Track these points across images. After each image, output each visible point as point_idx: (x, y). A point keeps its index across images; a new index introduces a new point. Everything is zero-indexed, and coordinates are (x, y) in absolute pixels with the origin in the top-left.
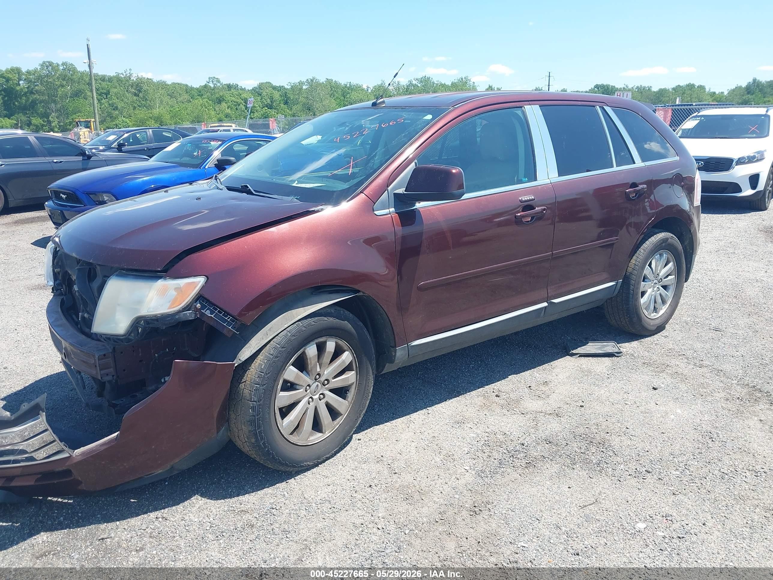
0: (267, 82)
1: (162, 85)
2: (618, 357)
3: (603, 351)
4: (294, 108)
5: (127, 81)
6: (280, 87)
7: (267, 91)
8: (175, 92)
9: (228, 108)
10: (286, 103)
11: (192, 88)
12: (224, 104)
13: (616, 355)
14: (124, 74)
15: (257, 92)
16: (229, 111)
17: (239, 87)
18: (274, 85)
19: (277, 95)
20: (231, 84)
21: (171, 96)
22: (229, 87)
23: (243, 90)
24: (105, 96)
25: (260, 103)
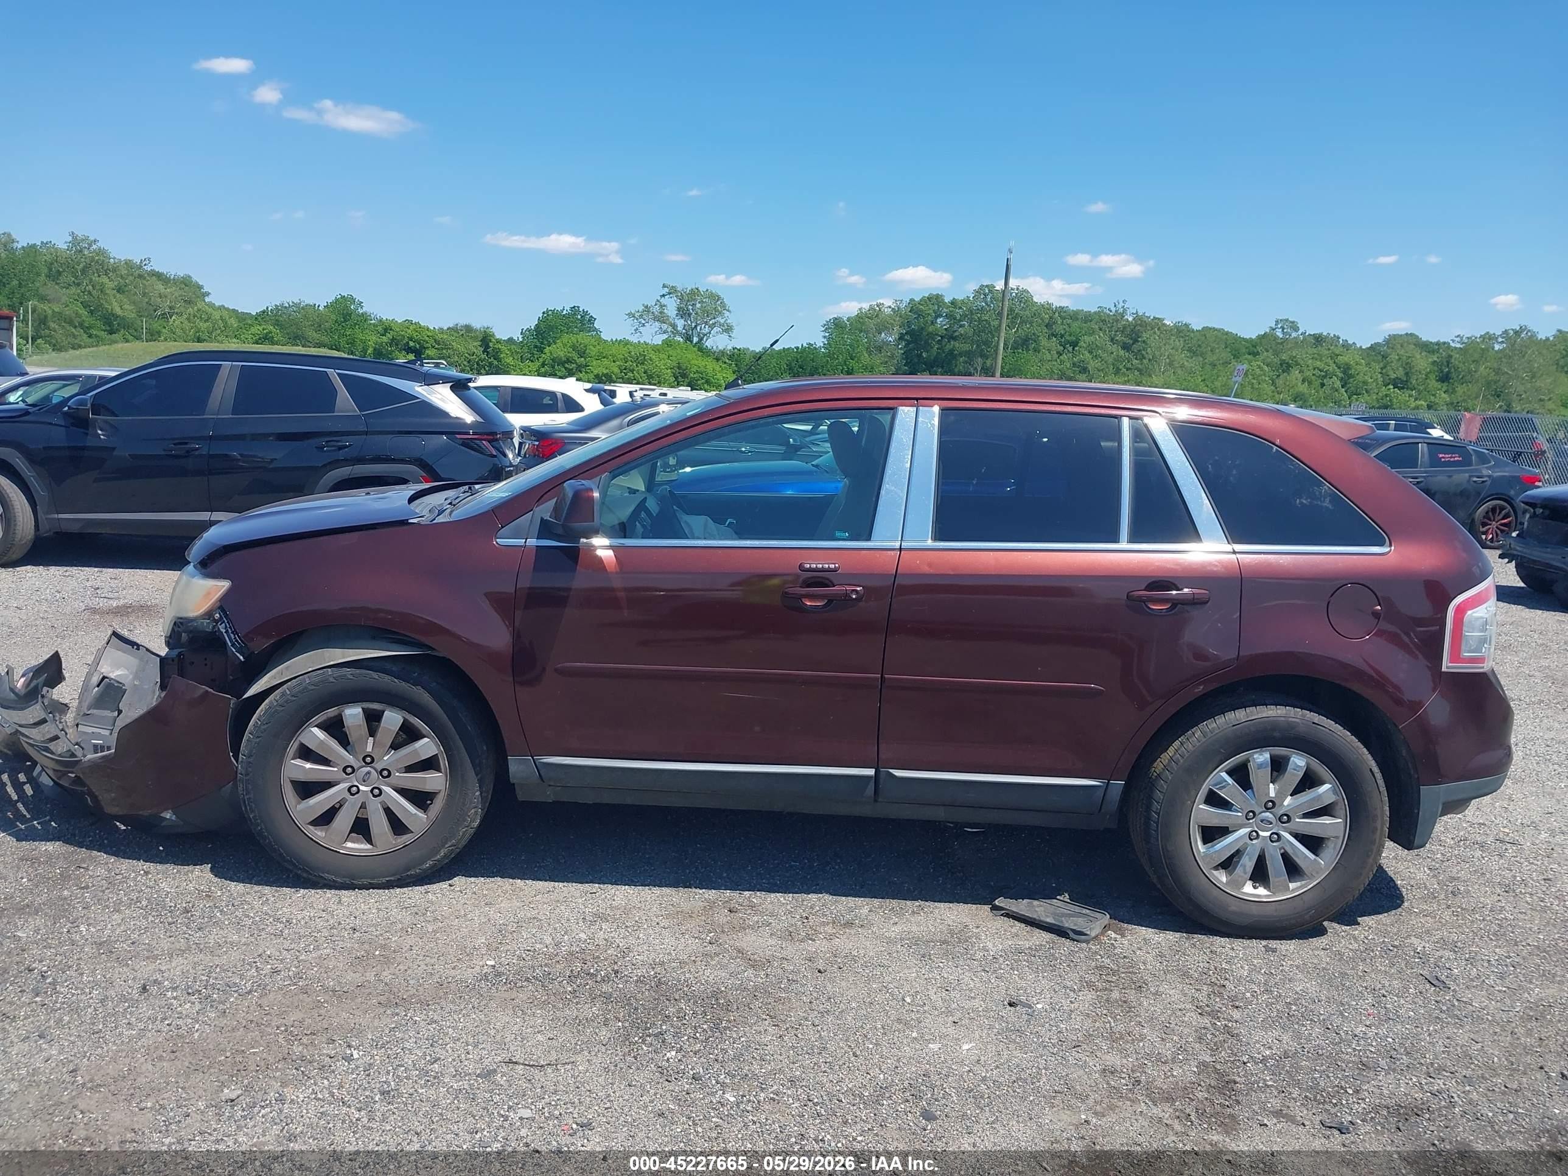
0: (1407, 334)
1: (1182, 331)
2: (1074, 940)
3: (1059, 921)
4: (1460, 390)
5: (1117, 321)
6: (1438, 344)
7: (1402, 352)
8: (1204, 345)
9: (1303, 381)
10: (1444, 378)
11: (1236, 339)
12: (1295, 373)
13: (1072, 935)
14: (1113, 309)
15: (1377, 353)
16: (1303, 388)
17: (1341, 340)
18: (1424, 339)
19: (1422, 363)
20: (1325, 334)
21: (1193, 352)
22: (1318, 339)
23: (1346, 346)
24: (1070, 349)
25: (1380, 376)
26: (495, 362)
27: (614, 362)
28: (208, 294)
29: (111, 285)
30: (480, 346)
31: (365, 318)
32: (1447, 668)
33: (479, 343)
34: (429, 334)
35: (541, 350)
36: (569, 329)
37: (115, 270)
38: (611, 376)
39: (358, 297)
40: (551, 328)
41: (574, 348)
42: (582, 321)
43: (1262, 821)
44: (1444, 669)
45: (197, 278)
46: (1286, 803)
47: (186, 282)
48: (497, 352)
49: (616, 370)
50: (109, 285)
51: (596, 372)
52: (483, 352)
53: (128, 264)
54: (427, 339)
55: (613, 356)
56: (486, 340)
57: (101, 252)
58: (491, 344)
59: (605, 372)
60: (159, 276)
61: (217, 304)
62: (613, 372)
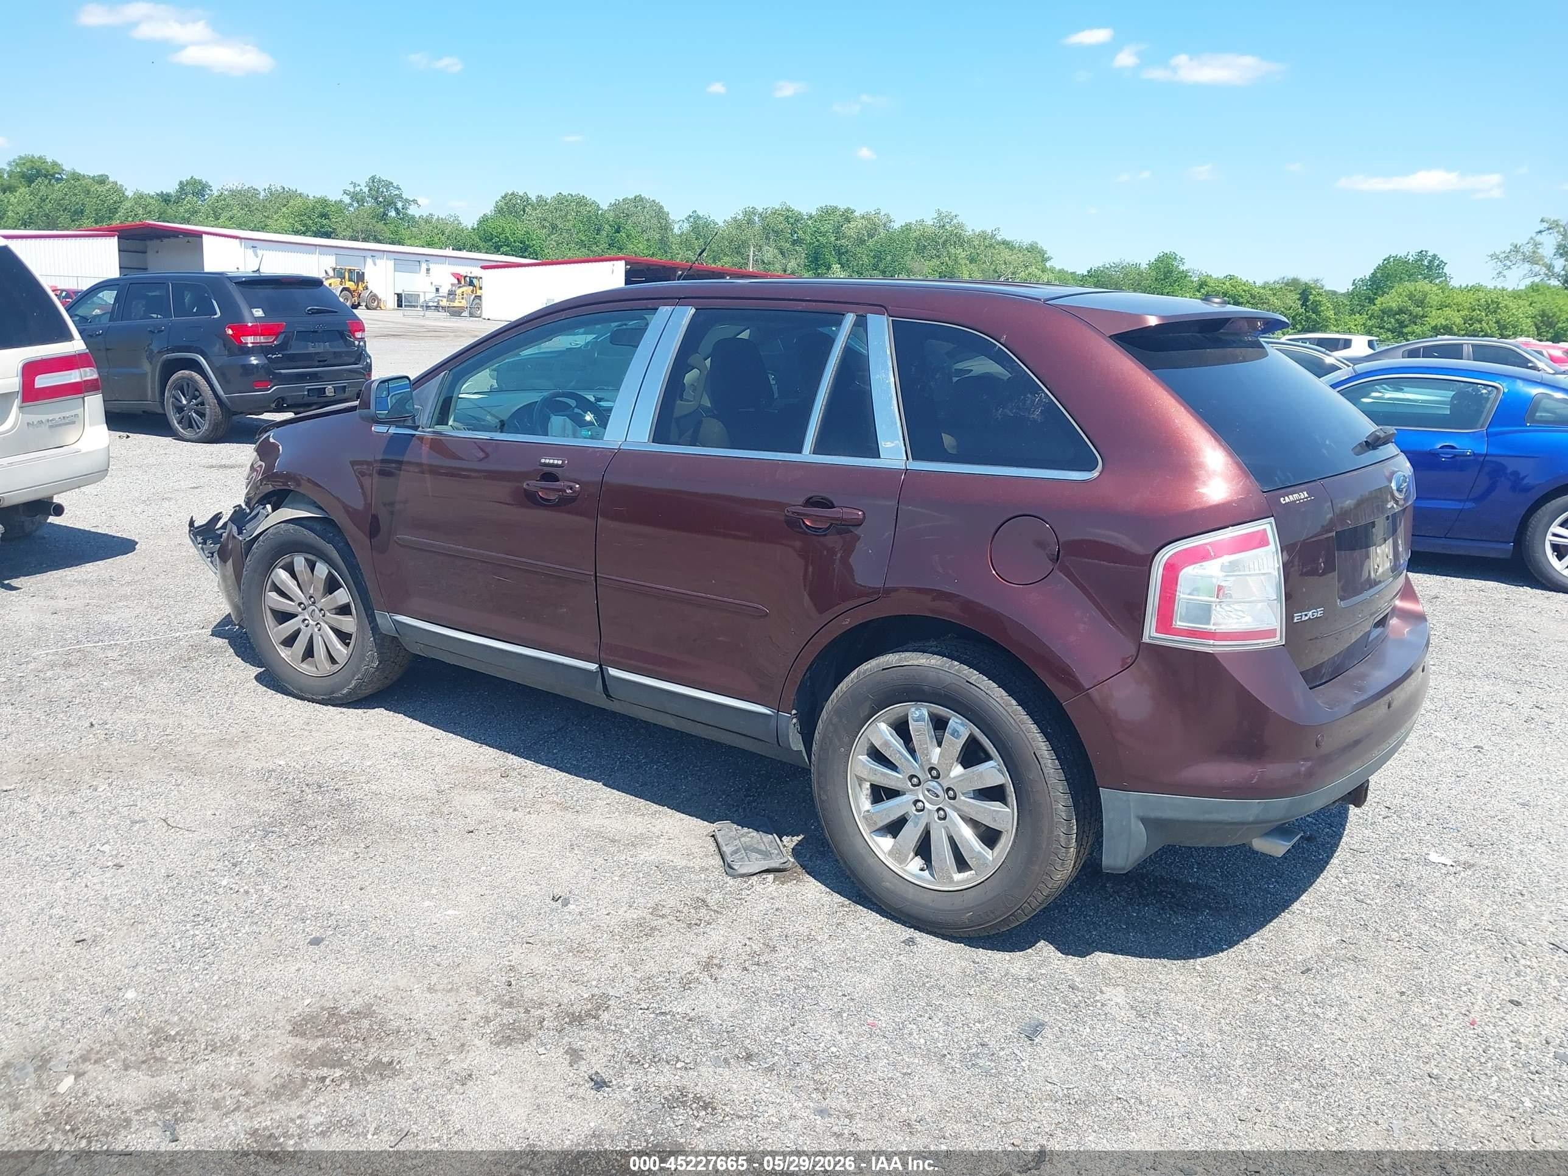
26: (1314, 316)
27: (1458, 311)
28: (1049, 259)
29: (963, 255)
30: (1299, 299)
31: (1184, 275)
32: (1150, 637)
33: (1298, 296)
34: (1246, 288)
35: (1372, 301)
36: (1411, 277)
37: (969, 241)
38: (1451, 329)
39: (1180, 254)
40: (1388, 277)
41: (1411, 297)
42: (1429, 268)
43: (929, 790)
44: (1146, 639)
45: (1043, 245)
46: (953, 774)
47: (1033, 249)
48: (1317, 305)
49: (1459, 321)
50: (962, 254)
51: (1433, 324)
52: (1302, 305)
53: (983, 236)
54: (1243, 293)
55: (1457, 304)
56: (1305, 293)
57: (960, 226)
58: (1311, 297)
59: (1444, 323)
60: (1005, 243)
61: (1057, 268)
62: (1454, 324)
